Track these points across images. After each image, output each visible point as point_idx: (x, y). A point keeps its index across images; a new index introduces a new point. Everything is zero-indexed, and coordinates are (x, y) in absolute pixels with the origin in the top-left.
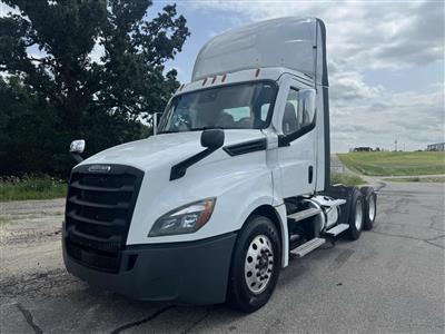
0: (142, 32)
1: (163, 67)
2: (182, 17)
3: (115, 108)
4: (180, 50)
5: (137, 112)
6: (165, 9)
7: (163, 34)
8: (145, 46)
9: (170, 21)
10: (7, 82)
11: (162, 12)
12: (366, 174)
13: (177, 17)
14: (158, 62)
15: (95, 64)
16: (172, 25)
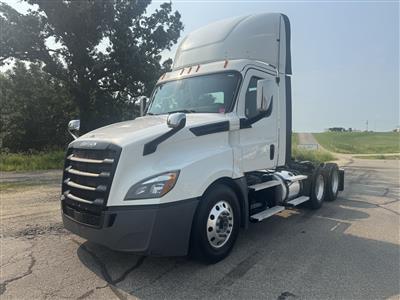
0: (142, 26)
1: (160, 57)
2: (177, 13)
3: (117, 92)
4: (176, 42)
5: (137, 95)
6: (162, 6)
7: (161, 28)
8: (144, 38)
9: (167, 16)
10: (28, 68)
11: (160, 9)
12: (338, 152)
13: (172, 13)
14: (155, 52)
15: (101, 53)
16: (167, 20)
